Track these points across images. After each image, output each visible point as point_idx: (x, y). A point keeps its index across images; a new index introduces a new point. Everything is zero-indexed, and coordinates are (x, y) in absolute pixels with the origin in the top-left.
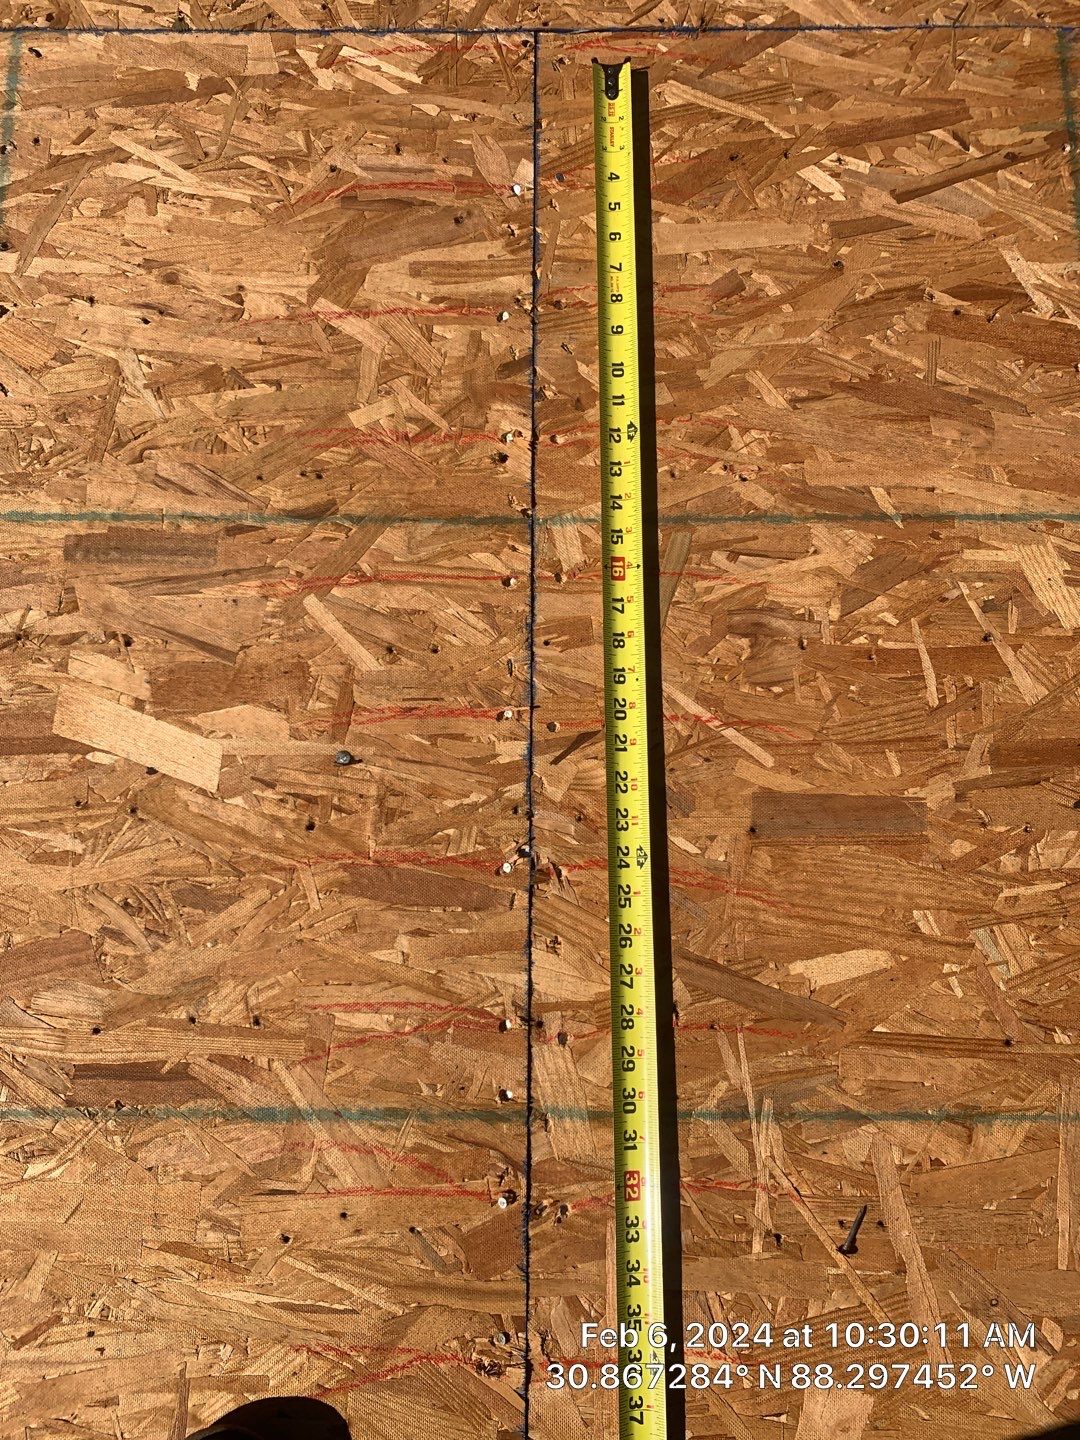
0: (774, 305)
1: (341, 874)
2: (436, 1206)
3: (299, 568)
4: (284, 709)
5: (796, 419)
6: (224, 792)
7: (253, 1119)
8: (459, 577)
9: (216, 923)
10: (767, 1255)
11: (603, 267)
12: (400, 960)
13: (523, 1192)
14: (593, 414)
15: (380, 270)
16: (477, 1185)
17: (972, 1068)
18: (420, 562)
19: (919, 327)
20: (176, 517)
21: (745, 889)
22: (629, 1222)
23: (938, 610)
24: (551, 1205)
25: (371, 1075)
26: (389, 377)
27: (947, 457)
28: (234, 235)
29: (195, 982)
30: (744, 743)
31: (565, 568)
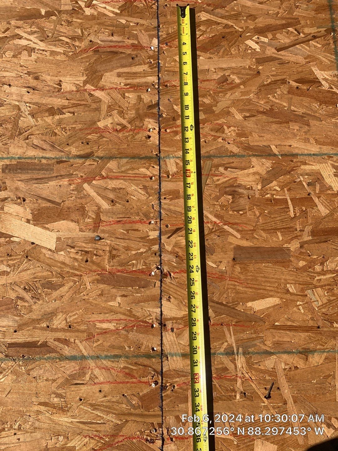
0: (238, 86)
1: (97, 277)
2: (131, 387)
3: (82, 174)
4: (77, 222)
5: (246, 123)
6: (57, 250)
7: (69, 360)
8: (135, 177)
9: (55, 294)
10: (241, 400)
11: (181, 73)
12: (118, 305)
13: (160, 381)
14: (179, 122)
15: (107, 75)
16: (145, 379)
17: (307, 336)
18: (122, 172)
19: (285, 93)
20: (40, 158)
21: (231, 279)
22: (196, 390)
23: (293, 186)
24: (170, 385)
25: (109, 344)
26: (111, 110)
27: (295, 135)
28: (58, 64)
29: (49, 314)
30: (231, 230)
31: (171, 173)
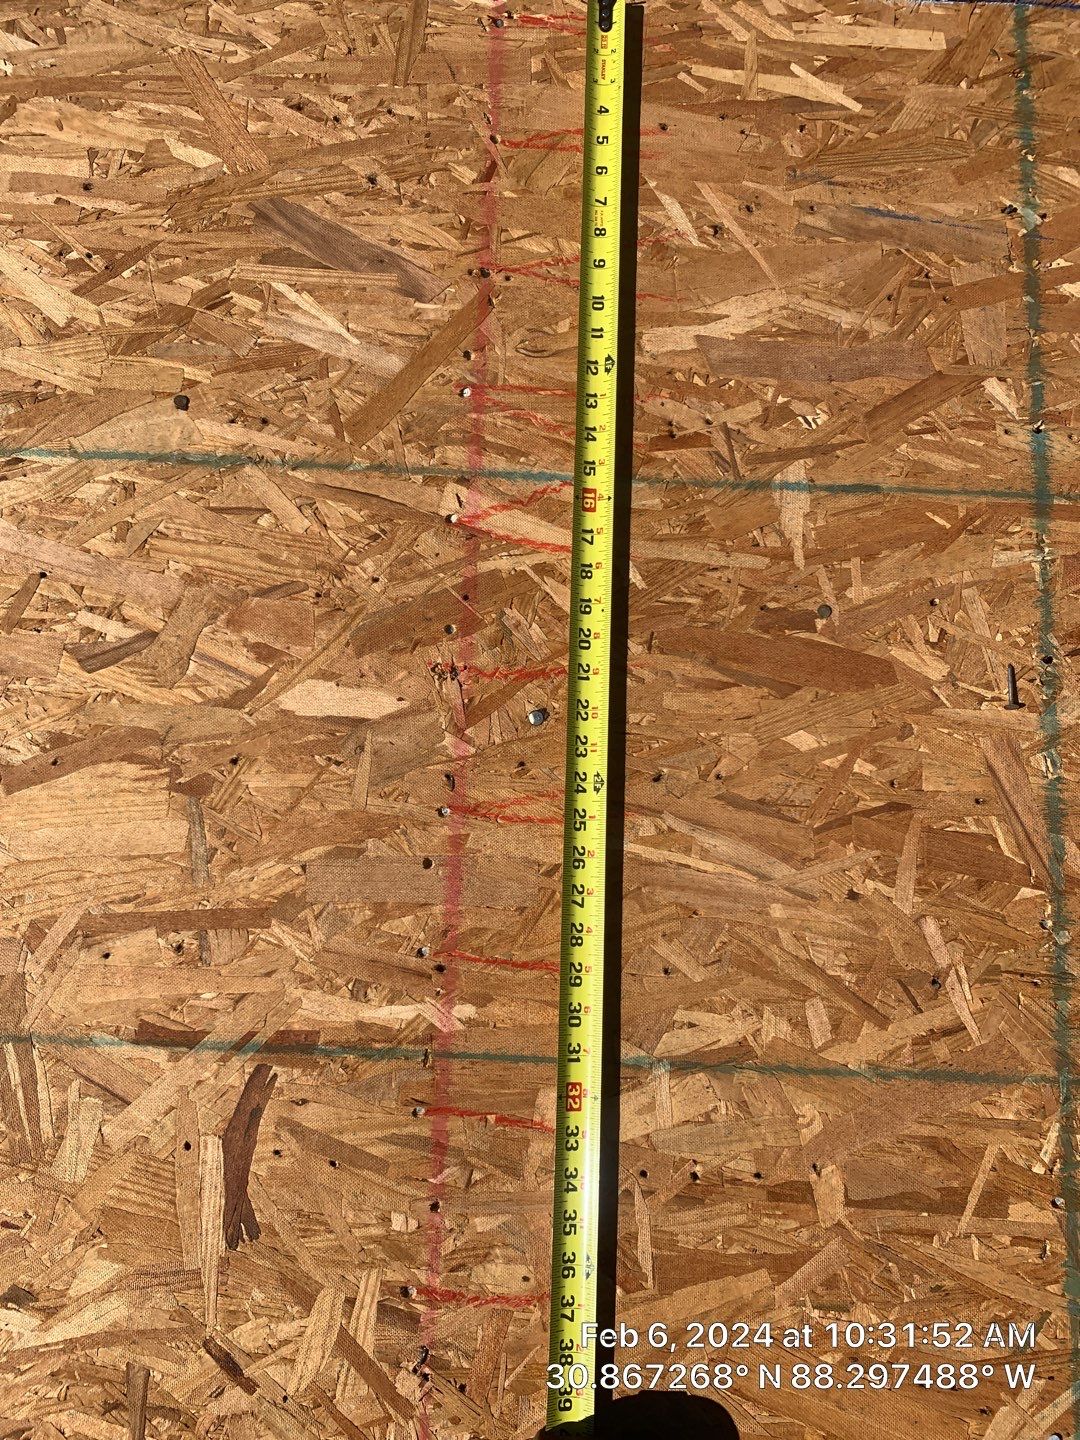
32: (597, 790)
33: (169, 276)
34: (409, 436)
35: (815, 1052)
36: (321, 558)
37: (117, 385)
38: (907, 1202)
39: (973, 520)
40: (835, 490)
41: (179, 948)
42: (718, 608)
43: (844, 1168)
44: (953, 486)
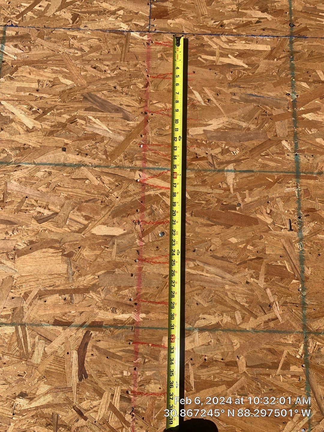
32: (178, 254)
33: (60, 115)
34: (126, 158)
35: (237, 325)
36: (102, 192)
37: (46, 144)
38: (263, 366)
39: (279, 179)
40: (241, 172)
41: (65, 299)
42: (210, 204)
43: (246, 357)
44: (273, 170)
